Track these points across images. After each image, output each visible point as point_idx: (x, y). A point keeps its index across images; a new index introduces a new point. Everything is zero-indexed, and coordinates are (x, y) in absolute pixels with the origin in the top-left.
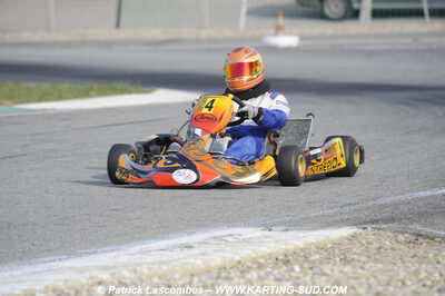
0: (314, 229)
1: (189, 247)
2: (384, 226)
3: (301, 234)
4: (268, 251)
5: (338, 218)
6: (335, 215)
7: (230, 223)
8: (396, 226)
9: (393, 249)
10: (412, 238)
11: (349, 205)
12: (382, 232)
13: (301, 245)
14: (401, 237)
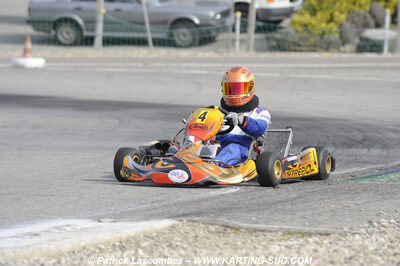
0: (137, 221)
1: (36, 235)
2: (196, 219)
3: (129, 224)
4: (107, 238)
5: (153, 212)
6: (149, 210)
7: (62, 215)
8: (205, 218)
9: (207, 238)
10: (221, 229)
11: (157, 201)
12: (195, 224)
13: (132, 234)
14: (212, 228)
